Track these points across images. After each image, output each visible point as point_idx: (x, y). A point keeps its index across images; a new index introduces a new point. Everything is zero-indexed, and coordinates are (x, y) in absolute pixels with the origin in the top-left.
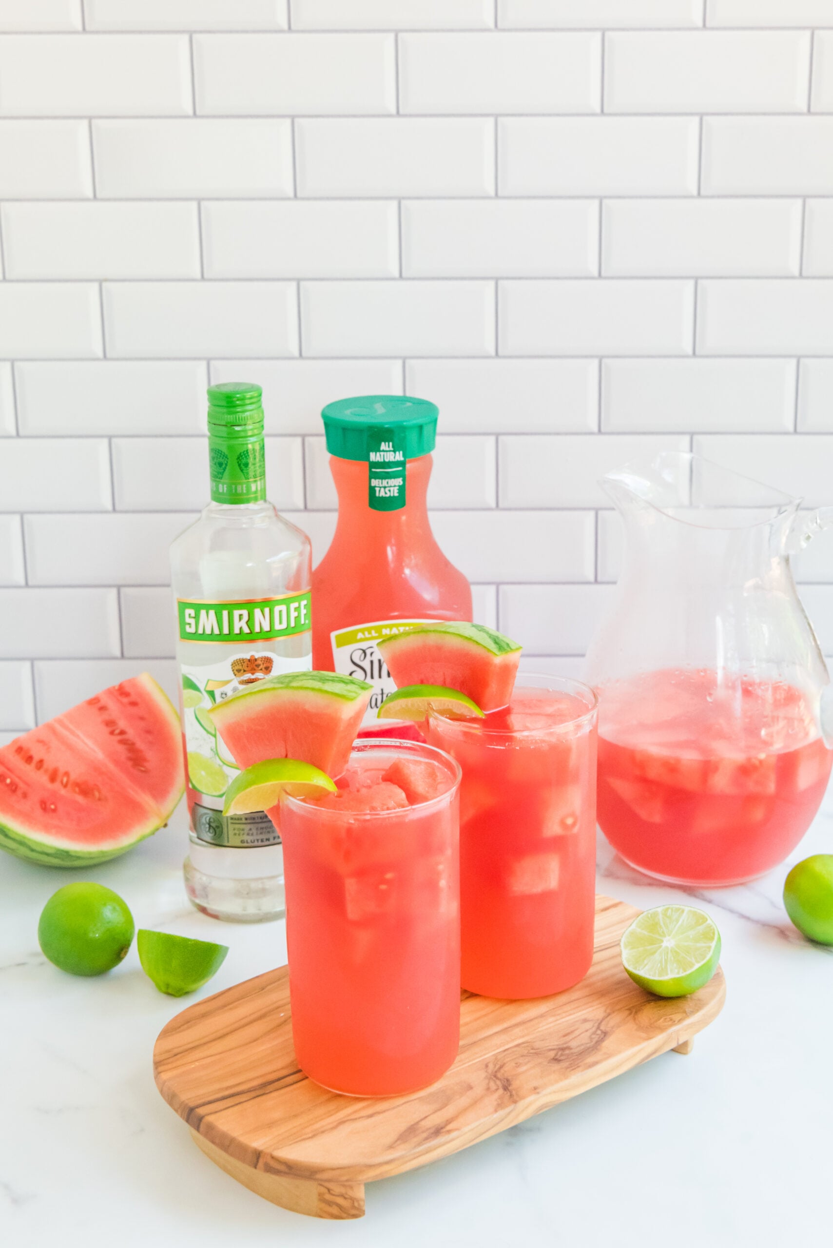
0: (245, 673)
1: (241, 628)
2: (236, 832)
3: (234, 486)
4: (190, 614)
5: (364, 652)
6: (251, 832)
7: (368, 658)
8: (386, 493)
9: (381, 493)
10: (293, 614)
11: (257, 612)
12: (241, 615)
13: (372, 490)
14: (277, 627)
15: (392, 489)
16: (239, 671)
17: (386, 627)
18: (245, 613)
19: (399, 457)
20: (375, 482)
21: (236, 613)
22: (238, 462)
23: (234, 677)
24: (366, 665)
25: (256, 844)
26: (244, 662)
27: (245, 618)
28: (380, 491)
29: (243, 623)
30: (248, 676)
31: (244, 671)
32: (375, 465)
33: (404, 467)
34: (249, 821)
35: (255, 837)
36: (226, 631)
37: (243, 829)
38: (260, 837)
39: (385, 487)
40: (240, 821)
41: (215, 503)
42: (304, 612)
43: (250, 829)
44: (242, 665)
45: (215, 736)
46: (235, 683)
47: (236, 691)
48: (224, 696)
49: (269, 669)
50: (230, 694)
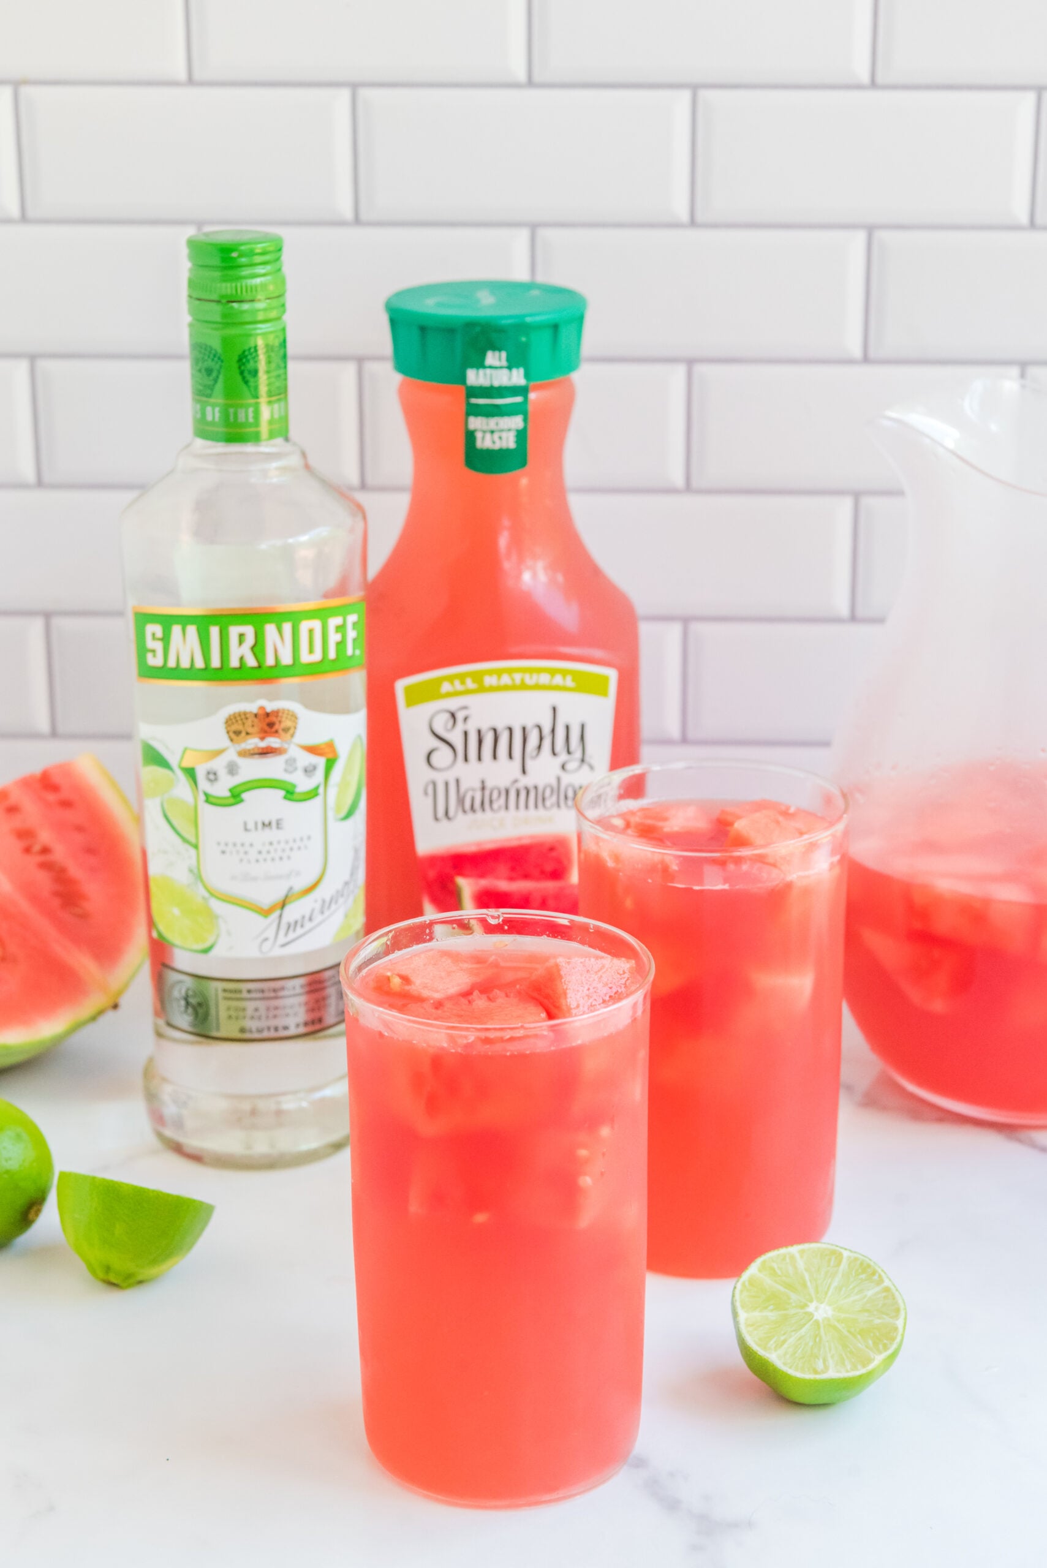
0: (249, 736)
1: (242, 659)
2: (232, 1013)
3: (231, 410)
4: (154, 634)
5: (453, 715)
6: (257, 1014)
7: (460, 726)
8: (494, 442)
9: (484, 442)
10: (334, 638)
11: (270, 629)
12: (241, 636)
13: (470, 436)
14: (305, 657)
15: (504, 435)
16: (238, 733)
17: (490, 672)
18: (249, 631)
19: (517, 377)
20: (475, 423)
21: (234, 631)
22: (240, 368)
24: (456, 739)
25: (265, 1034)
26: (247, 718)
27: (250, 640)
28: (483, 438)
29: (246, 649)
30: (254, 742)
31: (247, 734)
32: (474, 392)
33: (526, 398)
34: (253, 995)
35: (263, 1024)
36: (216, 663)
37: (244, 1009)
38: (273, 1023)
39: (492, 432)
40: (238, 996)
41: (199, 442)
42: (351, 634)
43: (256, 1010)
44: (244, 724)
45: (196, 847)
46: (231, 754)
47: (232, 769)
48: (212, 777)
49: (291, 731)
50: (222, 773)
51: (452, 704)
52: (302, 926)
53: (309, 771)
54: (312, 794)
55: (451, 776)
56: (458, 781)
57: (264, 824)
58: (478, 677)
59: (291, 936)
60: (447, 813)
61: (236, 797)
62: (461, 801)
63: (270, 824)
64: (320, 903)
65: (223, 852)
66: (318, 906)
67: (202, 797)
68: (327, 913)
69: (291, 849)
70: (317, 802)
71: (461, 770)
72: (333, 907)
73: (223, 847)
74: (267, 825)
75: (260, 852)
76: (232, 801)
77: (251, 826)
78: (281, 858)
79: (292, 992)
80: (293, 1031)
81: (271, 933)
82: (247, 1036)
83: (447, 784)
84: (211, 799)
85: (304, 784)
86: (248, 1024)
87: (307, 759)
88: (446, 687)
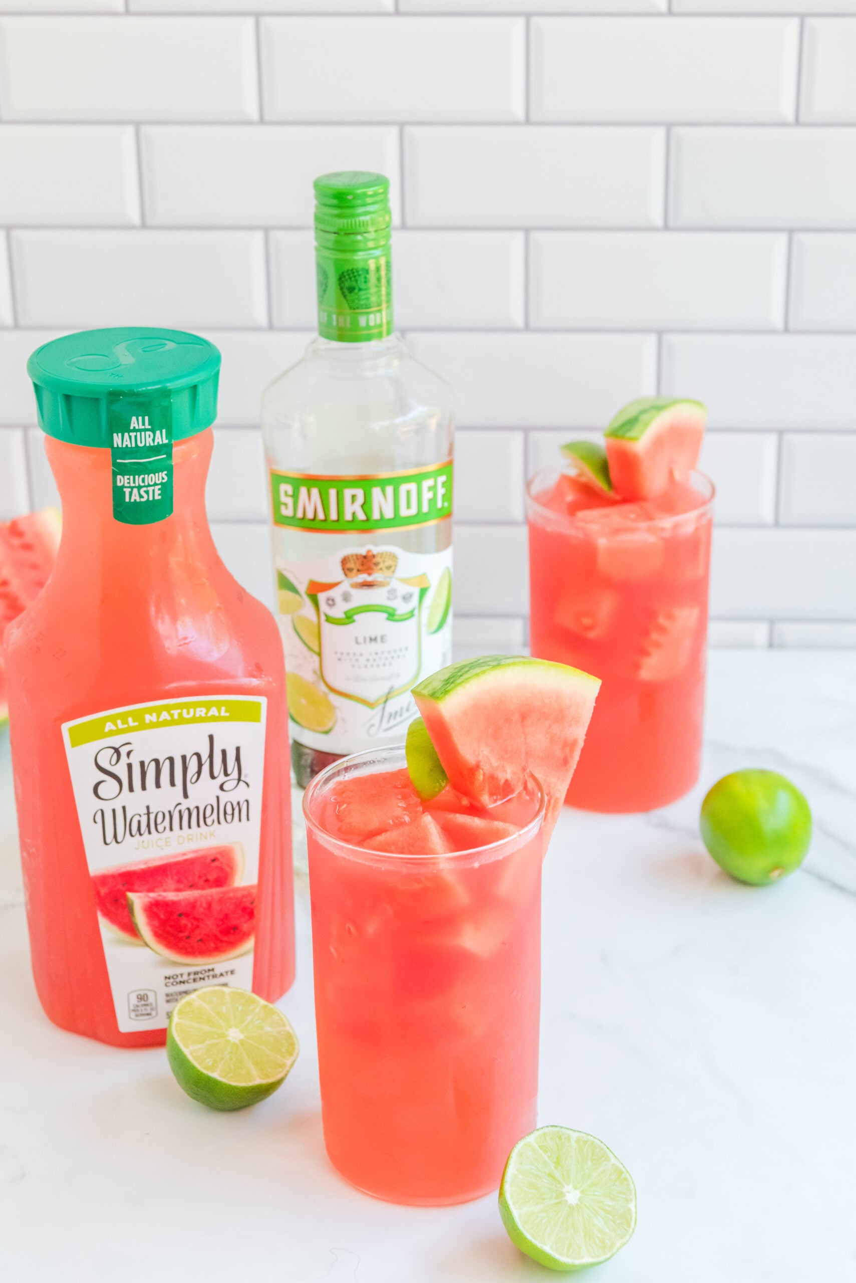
0: (359, 572)
1: (354, 514)
4: (286, 491)
5: (117, 751)
7: (124, 760)
8: (141, 496)
9: (132, 497)
10: (427, 496)
11: (377, 492)
12: (354, 496)
13: (118, 492)
14: (404, 512)
15: (150, 489)
16: (350, 570)
17: (150, 711)
18: (360, 493)
19: (160, 438)
20: (121, 480)
21: (348, 493)
23: (344, 578)
24: (121, 770)
26: (357, 559)
27: (360, 500)
28: (131, 493)
29: (357, 507)
31: (357, 570)
32: (121, 453)
33: (169, 455)
36: (334, 517)
39: (139, 488)
42: (441, 492)
44: (354, 563)
45: (320, 655)
46: (346, 586)
47: (346, 598)
48: (330, 602)
49: (392, 569)
50: (339, 600)
51: (116, 741)
52: (401, 716)
53: (406, 598)
54: (409, 616)
55: (117, 805)
56: (124, 808)
57: (371, 639)
58: (139, 716)
60: (115, 837)
61: (349, 618)
62: (128, 826)
63: (376, 639)
65: (339, 659)
67: (323, 618)
69: (393, 657)
70: (413, 622)
71: (126, 797)
73: (339, 656)
75: (368, 660)
76: (346, 621)
77: (361, 640)
78: (384, 665)
81: (376, 721)
83: (114, 811)
84: (329, 619)
85: (402, 608)
87: (405, 589)
88: (109, 726)
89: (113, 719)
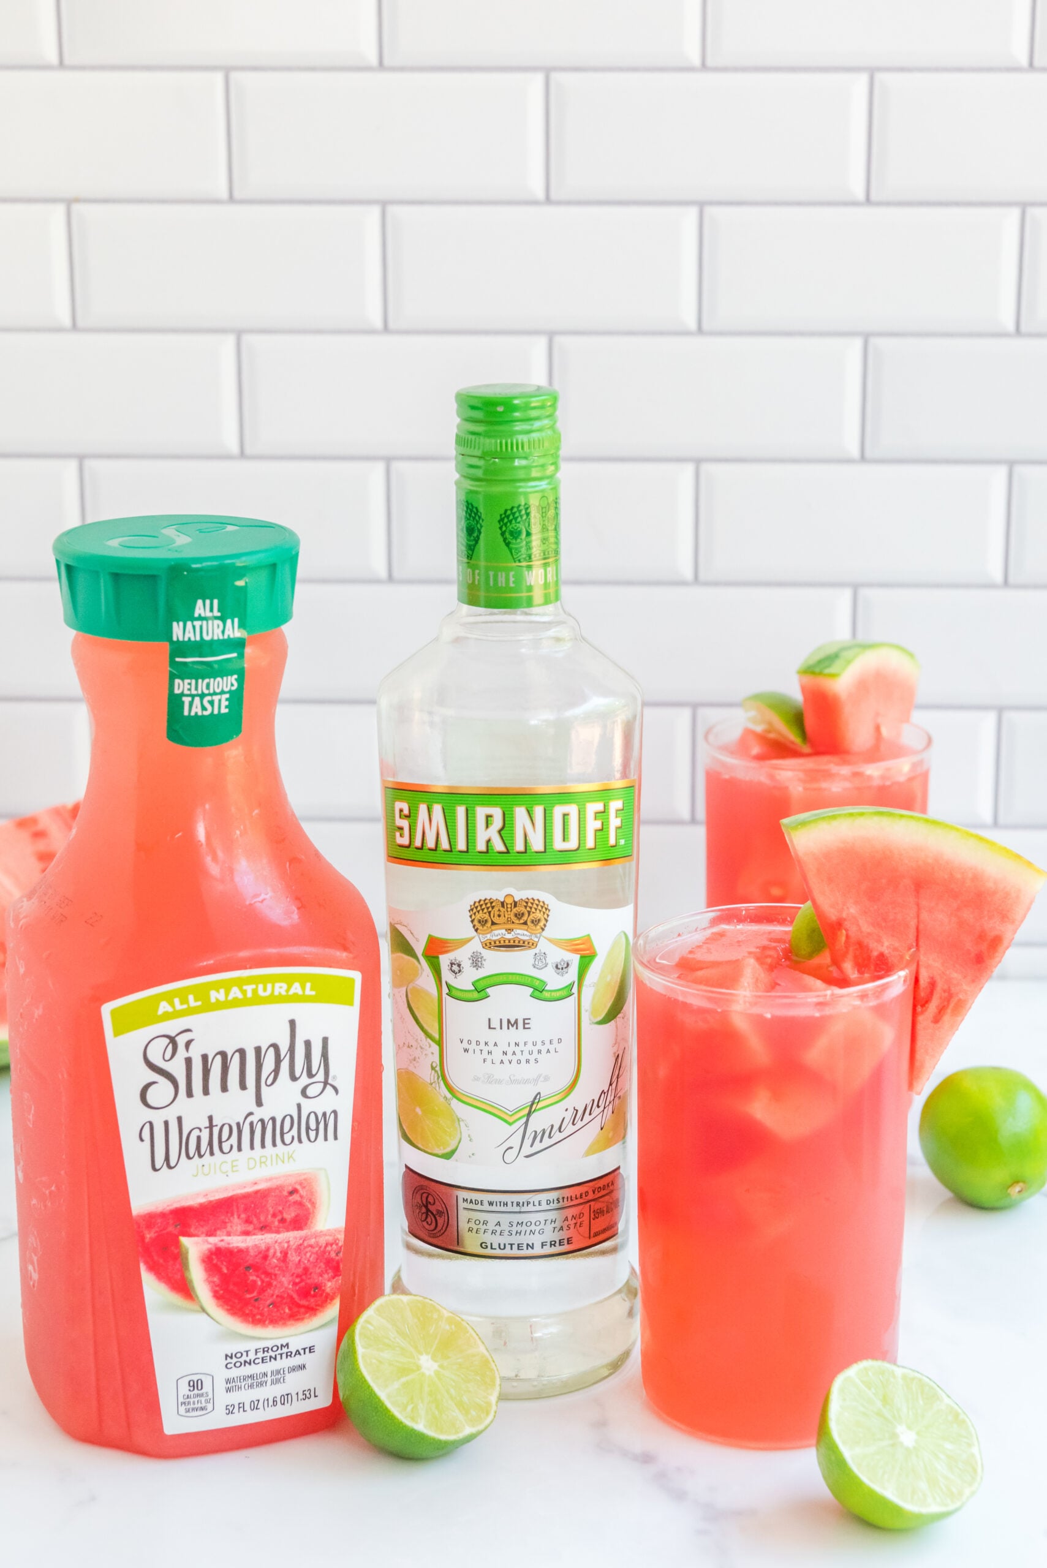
0: (494, 927)
1: (488, 841)
2: (472, 1225)
3: (491, 573)
4: (401, 811)
5: (173, 1040)
6: (498, 1229)
7: (182, 1053)
8: (204, 708)
9: (194, 708)
10: (592, 825)
11: (520, 813)
12: (488, 817)
13: (175, 702)
14: (558, 844)
15: (216, 698)
16: (483, 922)
17: (217, 986)
18: (497, 813)
19: (233, 631)
20: (181, 686)
21: (481, 812)
23: (474, 933)
24: (177, 1068)
25: (507, 1252)
26: (493, 907)
27: (497, 823)
28: (191, 704)
29: (493, 833)
30: (499, 933)
31: (493, 923)
32: (182, 648)
33: (241, 655)
34: (494, 1208)
35: (505, 1240)
36: (461, 845)
37: (485, 1223)
38: (516, 1240)
39: (202, 696)
40: (479, 1207)
41: (466, 608)
42: (614, 822)
43: (498, 1224)
44: (490, 913)
45: (440, 1043)
46: (476, 945)
47: (477, 962)
48: (455, 968)
49: (541, 924)
50: (466, 964)
51: (171, 1027)
52: (550, 1137)
53: (561, 968)
54: (566, 993)
55: (170, 1114)
56: (180, 1119)
57: (509, 1021)
58: (202, 993)
59: (538, 1146)
60: (167, 1158)
61: (480, 992)
62: (184, 1143)
63: (516, 1022)
64: (571, 1111)
65: (466, 1050)
66: (569, 1116)
67: (445, 990)
68: (579, 1124)
69: (539, 1052)
70: (572, 1001)
71: (183, 1104)
72: (587, 1118)
73: (465, 1045)
74: (512, 1024)
75: (505, 1053)
76: (476, 995)
77: (495, 1023)
78: (528, 1061)
79: (538, 1208)
80: (538, 1250)
81: (516, 1141)
82: (488, 1252)
83: (166, 1123)
84: (454, 993)
85: (555, 982)
86: (488, 1238)
87: (558, 954)
88: (164, 1007)
89: (169, 997)
